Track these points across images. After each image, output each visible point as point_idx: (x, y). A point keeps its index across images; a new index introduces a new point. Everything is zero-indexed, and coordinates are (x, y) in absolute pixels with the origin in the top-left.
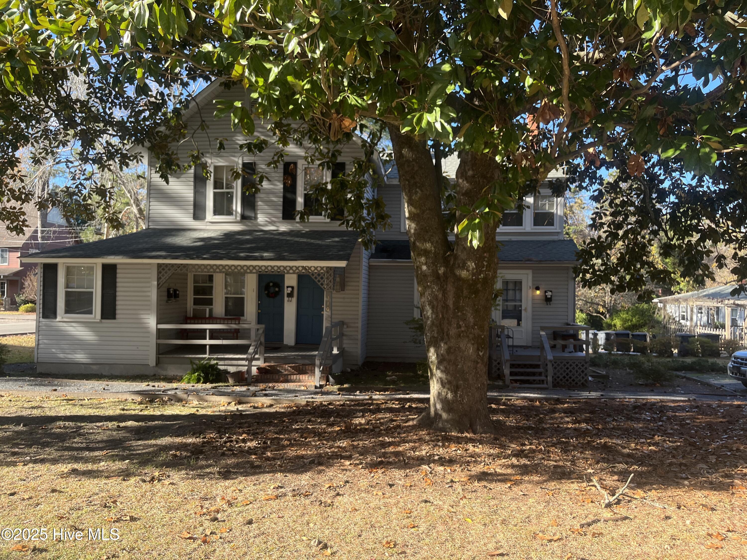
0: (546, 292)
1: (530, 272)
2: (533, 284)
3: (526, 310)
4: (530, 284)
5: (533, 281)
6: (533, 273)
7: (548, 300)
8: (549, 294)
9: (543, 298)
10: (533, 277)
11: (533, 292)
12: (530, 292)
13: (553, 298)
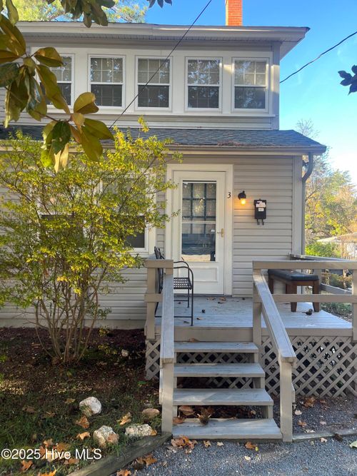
0: (256, 202)
1: (229, 168)
2: (235, 190)
3: (222, 233)
4: (230, 189)
5: (235, 183)
6: (235, 170)
7: (260, 216)
8: (261, 206)
9: (252, 212)
10: (235, 177)
11: (234, 202)
12: (230, 201)
13: (268, 213)
